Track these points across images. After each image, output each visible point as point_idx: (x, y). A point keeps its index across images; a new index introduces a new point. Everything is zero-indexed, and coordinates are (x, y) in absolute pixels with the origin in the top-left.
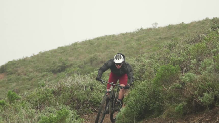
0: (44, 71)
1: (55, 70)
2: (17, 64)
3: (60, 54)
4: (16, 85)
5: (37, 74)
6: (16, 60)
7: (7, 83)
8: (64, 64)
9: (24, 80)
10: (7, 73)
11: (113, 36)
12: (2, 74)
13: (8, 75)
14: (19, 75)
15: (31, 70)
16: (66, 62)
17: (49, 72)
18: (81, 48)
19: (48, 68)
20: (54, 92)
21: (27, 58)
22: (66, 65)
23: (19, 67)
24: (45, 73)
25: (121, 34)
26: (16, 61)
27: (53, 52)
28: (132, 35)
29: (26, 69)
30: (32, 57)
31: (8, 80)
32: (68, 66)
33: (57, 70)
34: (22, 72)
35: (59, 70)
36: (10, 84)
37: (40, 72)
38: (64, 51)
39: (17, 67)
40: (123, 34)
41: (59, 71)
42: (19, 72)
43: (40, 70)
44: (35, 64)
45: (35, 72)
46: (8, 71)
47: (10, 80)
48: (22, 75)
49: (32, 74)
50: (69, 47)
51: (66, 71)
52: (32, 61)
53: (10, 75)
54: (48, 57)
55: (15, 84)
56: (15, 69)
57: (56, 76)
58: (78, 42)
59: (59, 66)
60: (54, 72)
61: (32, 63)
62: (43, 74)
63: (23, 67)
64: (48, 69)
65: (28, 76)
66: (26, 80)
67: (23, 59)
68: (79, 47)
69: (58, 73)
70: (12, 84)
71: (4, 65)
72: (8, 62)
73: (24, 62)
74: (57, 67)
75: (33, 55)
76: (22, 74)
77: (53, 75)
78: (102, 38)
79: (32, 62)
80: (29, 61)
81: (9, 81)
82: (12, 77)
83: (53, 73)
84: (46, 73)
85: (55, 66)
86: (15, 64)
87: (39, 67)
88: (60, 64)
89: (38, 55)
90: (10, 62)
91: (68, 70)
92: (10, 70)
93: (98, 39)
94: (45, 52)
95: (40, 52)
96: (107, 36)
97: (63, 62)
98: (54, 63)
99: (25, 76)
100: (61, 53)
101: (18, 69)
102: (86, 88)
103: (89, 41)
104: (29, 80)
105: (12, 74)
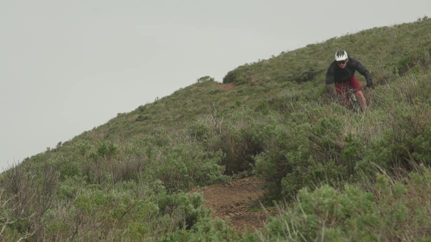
0: (286, 80)
1: (301, 78)
2: (251, 70)
3: (308, 56)
4: (248, 99)
5: (275, 84)
6: (249, 64)
7: (237, 96)
8: (312, 70)
9: (259, 91)
10: (237, 82)
11: (385, 28)
12: (230, 84)
13: (238, 85)
14: (252, 85)
15: (268, 78)
16: (314, 68)
17: (291, 81)
18: (337, 48)
19: (291, 75)
21: (263, 61)
22: (314, 72)
23: (253, 74)
24: (286, 83)
25: (395, 26)
26: (249, 66)
27: (300, 52)
28: (410, 26)
29: (261, 78)
30: (270, 59)
31: (238, 92)
32: (316, 74)
33: (302, 78)
34: (257, 82)
35: (305, 78)
36: (241, 97)
37: (280, 82)
38: (314, 52)
39: (250, 74)
40: (399, 26)
41: (305, 80)
42: (253, 80)
43: (278, 78)
44: (274, 69)
45: (274, 81)
46: (238, 79)
47: (241, 92)
48: (257, 85)
49: (269, 84)
50: (322, 45)
51: (315, 79)
52: (271, 65)
53: (240, 86)
54: (291, 61)
55: (247, 97)
56: (247, 77)
57: (300, 86)
58: (335, 38)
59: (306, 73)
60: (299, 81)
61: (270, 69)
62: (283, 84)
63: (259, 74)
64: (290, 77)
65: (264, 86)
66: (262, 92)
67: (258, 63)
68: (335, 46)
69: (303, 82)
70: (243, 98)
71: (233, 71)
72: (238, 67)
73: (259, 66)
74: (303, 75)
75: (272, 57)
76: (256, 83)
77: (296, 85)
78: (369, 32)
79: (269, 66)
80: (267, 67)
81: (239, 94)
82: (244, 87)
83: (297, 83)
84: (288, 82)
85: (300, 72)
86: (248, 69)
87: (279, 74)
88: (307, 70)
89: (278, 57)
90: (240, 67)
91: (317, 78)
92: (241, 78)
93: (363, 33)
94: (289, 52)
95: (282, 53)
96: (376, 28)
97: (310, 68)
98: (299, 69)
99: (260, 87)
100: (310, 54)
101: (252, 76)
103: (351, 36)
104: (266, 91)
105: (243, 83)
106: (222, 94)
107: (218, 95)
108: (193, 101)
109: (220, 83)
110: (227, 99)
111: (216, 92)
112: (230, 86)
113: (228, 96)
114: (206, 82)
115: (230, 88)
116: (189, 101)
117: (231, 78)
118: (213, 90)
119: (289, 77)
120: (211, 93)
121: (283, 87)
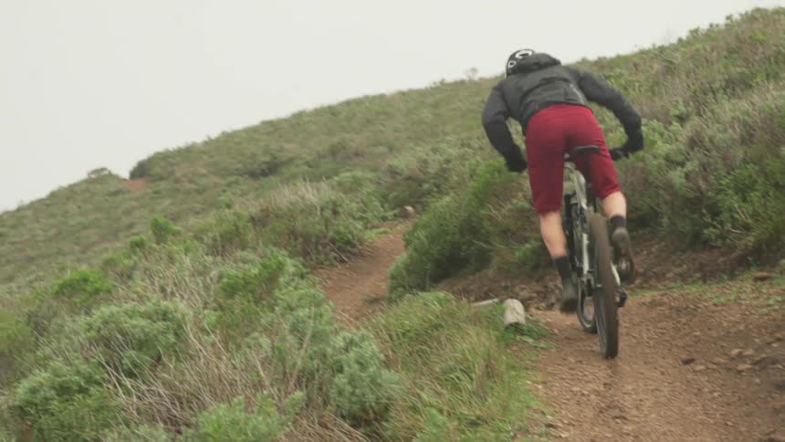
0: (232, 174)
1: (256, 171)
2: (174, 158)
3: (265, 137)
4: (172, 204)
5: (216, 179)
6: (171, 150)
7: (152, 199)
8: (275, 158)
9: (188, 192)
10: (151, 177)
11: (382, 97)
12: (142, 179)
13: (153, 181)
14: (177, 181)
15: (203, 171)
16: (278, 154)
17: (242, 176)
18: (311, 124)
19: (240, 166)
20: (252, 219)
22: (278, 161)
23: (177, 164)
24: (233, 178)
26: (171, 152)
27: (252, 132)
28: (422, 94)
29: (192, 170)
32: (282, 163)
33: (259, 171)
34: (184, 176)
35: (264, 170)
36: (159, 201)
37: (223, 176)
38: (275, 131)
39: (172, 165)
40: (403, 94)
41: (264, 174)
42: (178, 174)
43: (222, 172)
44: (211, 157)
45: (213, 176)
46: (153, 172)
47: (156, 192)
48: (183, 181)
49: (204, 181)
50: (285, 120)
52: (206, 151)
53: (158, 183)
54: (239, 144)
55: (167, 202)
56: (169, 169)
57: (256, 184)
59: (264, 163)
60: (253, 175)
61: (205, 157)
62: (229, 180)
63: (187, 164)
64: (239, 169)
65: (197, 184)
66: (193, 193)
68: (307, 122)
69: (262, 178)
70: (162, 202)
71: (145, 160)
72: (154, 154)
73: (188, 153)
74: (260, 165)
75: (206, 139)
76: (184, 179)
77: (250, 181)
78: (358, 102)
79: (204, 153)
80: (200, 153)
81: (156, 196)
82: (162, 185)
83: (251, 179)
84: (236, 177)
85: (255, 162)
86: (169, 157)
87: (220, 164)
88: (267, 159)
89: (218, 140)
90: (158, 153)
91: (284, 171)
92: (158, 170)
93: (348, 103)
94: (234, 132)
95: (223, 132)
97: (272, 154)
98: (254, 156)
99: (191, 185)
100: (268, 133)
101: (175, 168)
102: (322, 210)
103: (330, 108)
104: (200, 192)
105: (162, 179)
106: (127, 196)
107: (120, 197)
108: (79, 207)
109: (125, 180)
110: (134, 204)
111: (116, 193)
112: (140, 182)
113: (137, 199)
114: (101, 177)
115: (141, 187)
116: (72, 207)
117: (141, 171)
118: (113, 189)
119: (237, 170)
120: (108, 195)
121: (229, 185)
